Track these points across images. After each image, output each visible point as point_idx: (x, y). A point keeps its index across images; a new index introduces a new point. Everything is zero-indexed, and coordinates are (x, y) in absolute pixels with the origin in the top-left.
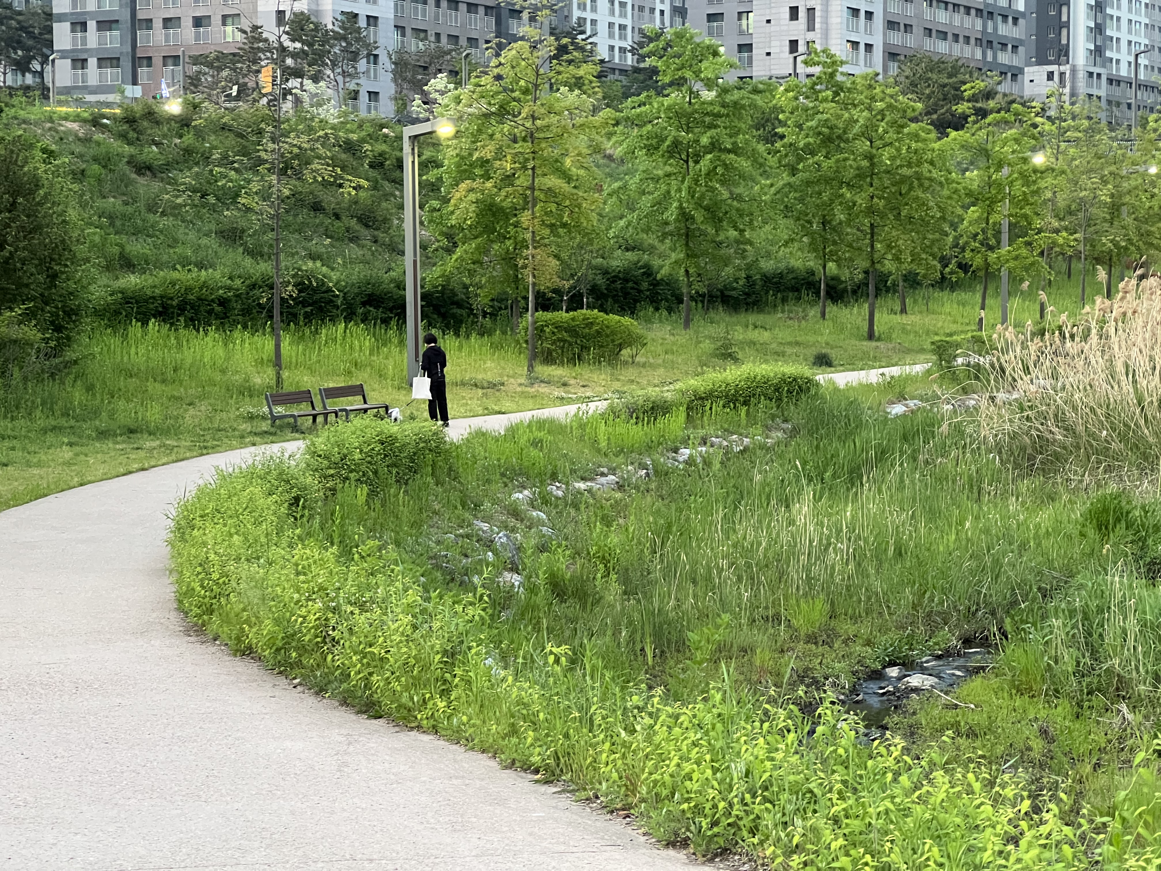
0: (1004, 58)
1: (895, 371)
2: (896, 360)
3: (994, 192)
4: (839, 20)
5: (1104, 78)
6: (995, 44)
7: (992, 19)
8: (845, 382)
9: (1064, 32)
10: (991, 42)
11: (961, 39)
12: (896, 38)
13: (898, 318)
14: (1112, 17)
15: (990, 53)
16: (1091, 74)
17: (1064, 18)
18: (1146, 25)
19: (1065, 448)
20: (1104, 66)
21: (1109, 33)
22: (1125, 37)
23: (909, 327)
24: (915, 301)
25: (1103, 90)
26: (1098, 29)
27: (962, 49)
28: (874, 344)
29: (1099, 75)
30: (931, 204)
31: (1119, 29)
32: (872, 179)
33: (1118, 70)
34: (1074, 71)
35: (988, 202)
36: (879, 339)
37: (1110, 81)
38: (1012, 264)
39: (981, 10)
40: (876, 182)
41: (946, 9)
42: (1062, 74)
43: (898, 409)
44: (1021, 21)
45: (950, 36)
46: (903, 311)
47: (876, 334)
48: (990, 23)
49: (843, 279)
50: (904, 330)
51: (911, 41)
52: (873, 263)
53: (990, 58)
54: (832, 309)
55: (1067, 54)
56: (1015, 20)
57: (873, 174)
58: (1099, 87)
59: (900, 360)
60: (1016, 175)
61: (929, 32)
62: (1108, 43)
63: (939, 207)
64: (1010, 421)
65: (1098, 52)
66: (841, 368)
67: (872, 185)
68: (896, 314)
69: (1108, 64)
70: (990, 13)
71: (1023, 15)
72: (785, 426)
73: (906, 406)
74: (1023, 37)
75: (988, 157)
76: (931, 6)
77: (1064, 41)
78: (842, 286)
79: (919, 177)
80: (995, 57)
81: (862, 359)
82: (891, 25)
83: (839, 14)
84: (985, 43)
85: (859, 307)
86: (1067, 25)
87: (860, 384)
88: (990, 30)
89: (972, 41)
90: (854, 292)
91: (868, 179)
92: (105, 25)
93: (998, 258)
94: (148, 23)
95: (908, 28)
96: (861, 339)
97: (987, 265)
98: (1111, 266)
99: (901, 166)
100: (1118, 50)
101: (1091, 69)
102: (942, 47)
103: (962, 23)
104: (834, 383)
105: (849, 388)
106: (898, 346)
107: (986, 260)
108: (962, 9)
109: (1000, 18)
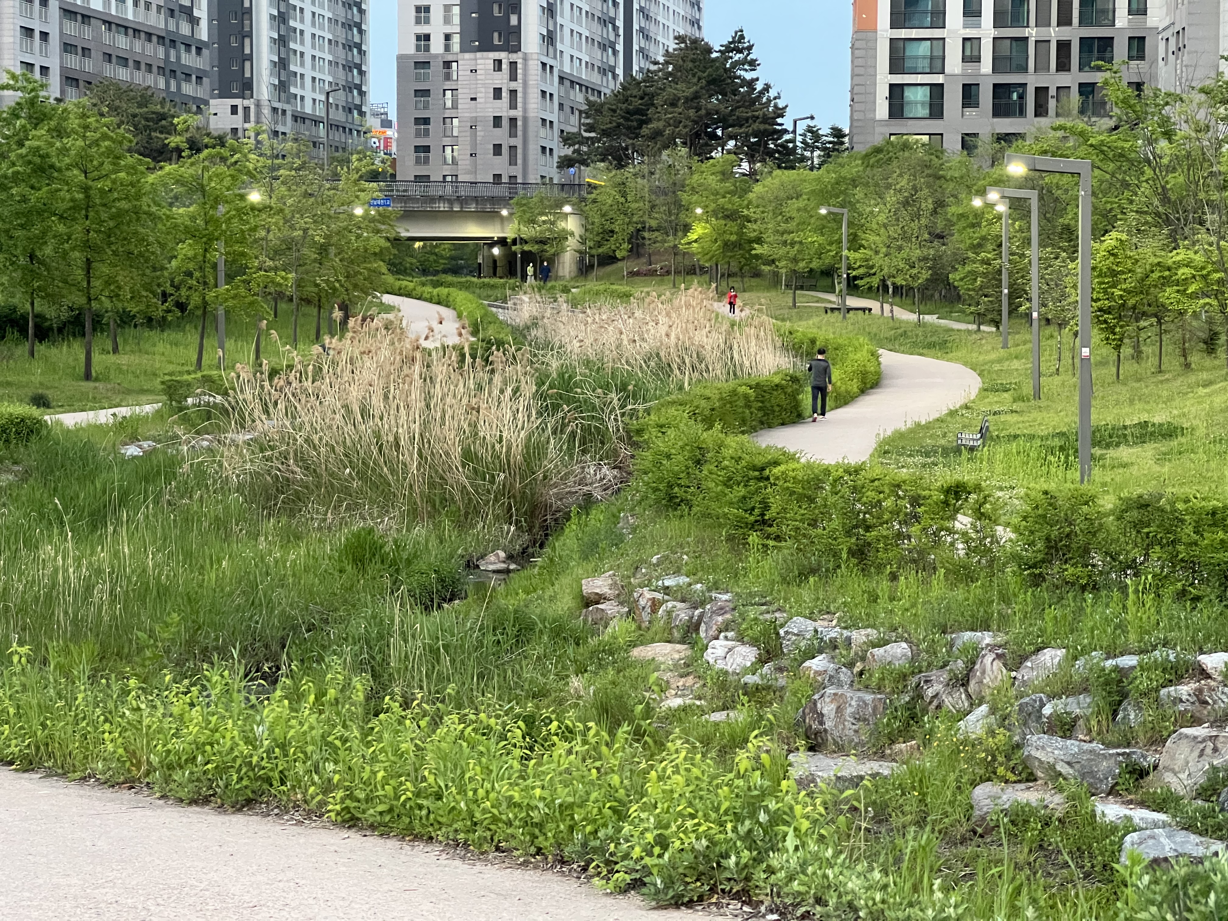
0: (188, 89)
1: (123, 411)
2: (118, 400)
3: (211, 229)
4: (11, 40)
5: (289, 114)
6: (178, 73)
7: (174, 47)
8: (73, 423)
9: (247, 64)
10: (174, 71)
11: (143, 66)
12: (74, 61)
13: (112, 358)
14: (295, 51)
15: (173, 83)
16: (275, 110)
17: (247, 51)
18: (330, 62)
19: (307, 488)
20: (288, 102)
21: (292, 68)
22: (309, 74)
23: (125, 368)
24: (125, 341)
25: (287, 127)
26: (282, 64)
27: (144, 77)
28: (91, 384)
29: (284, 112)
30: (151, 239)
31: (302, 64)
32: (87, 211)
33: (302, 106)
34: (258, 105)
35: (204, 239)
36: (97, 380)
37: (295, 118)
38: (230, 303)
39: (163, 38)
40: (91, 214)
41: (126, 34)
42: (246, 109)
43: (132, 450)
44: (205, 52)
45: (131, 63)
46: (115, 350)
47: (94, 374)
48: (172, 52)
49: (48, 316)
50: (119, 369)
51: (89, 66)
52: (90, 300)
53: (173, 88)
54: (41, 348)
55: (251, 89)
56: (199, 50)
57: (88, 206)
58: (284, 124)
59: (121, 400)
60: (234, 213)
61: (108, 57)
62: (292, 78)
63: (159, 243)
64: (251, 461)
65: (282, 87)
66: (61, 410)
67: (87, 217)
68: (109, 353)
69: (293, 100)
70: (173, 41)
71: (206, 44)
72: (16, 468)
73: (140, 447)
74: (208, 68)
75: (203, 192)
76: (110, 30)
77: (247, 75)
78: (47, 324)
79: (137, 211)
80: (179, 87)
81: (80, 400)
82: (68, 47)
83: (12, 33)
84: (167, 72)
85: (69, 346)
86: (250, 58)
87: (89, 425)
88: (173, 59)
89: (155, 69)
90: (60, 330)
91: (84, 212)
93: (217, 297)
95: (87, 52)
96: (78, 379)
97: (205, 304)
98: (320, 307)
99: (119, 200)
100: (303, 86)
101: (276, 105)
102: (123, 74)
103: (143, 50)
104: (62, 424)
105: (79, 429)
106: (117, 386)
107: (204, 298)
108: (143, 35)
109: (183, 47)
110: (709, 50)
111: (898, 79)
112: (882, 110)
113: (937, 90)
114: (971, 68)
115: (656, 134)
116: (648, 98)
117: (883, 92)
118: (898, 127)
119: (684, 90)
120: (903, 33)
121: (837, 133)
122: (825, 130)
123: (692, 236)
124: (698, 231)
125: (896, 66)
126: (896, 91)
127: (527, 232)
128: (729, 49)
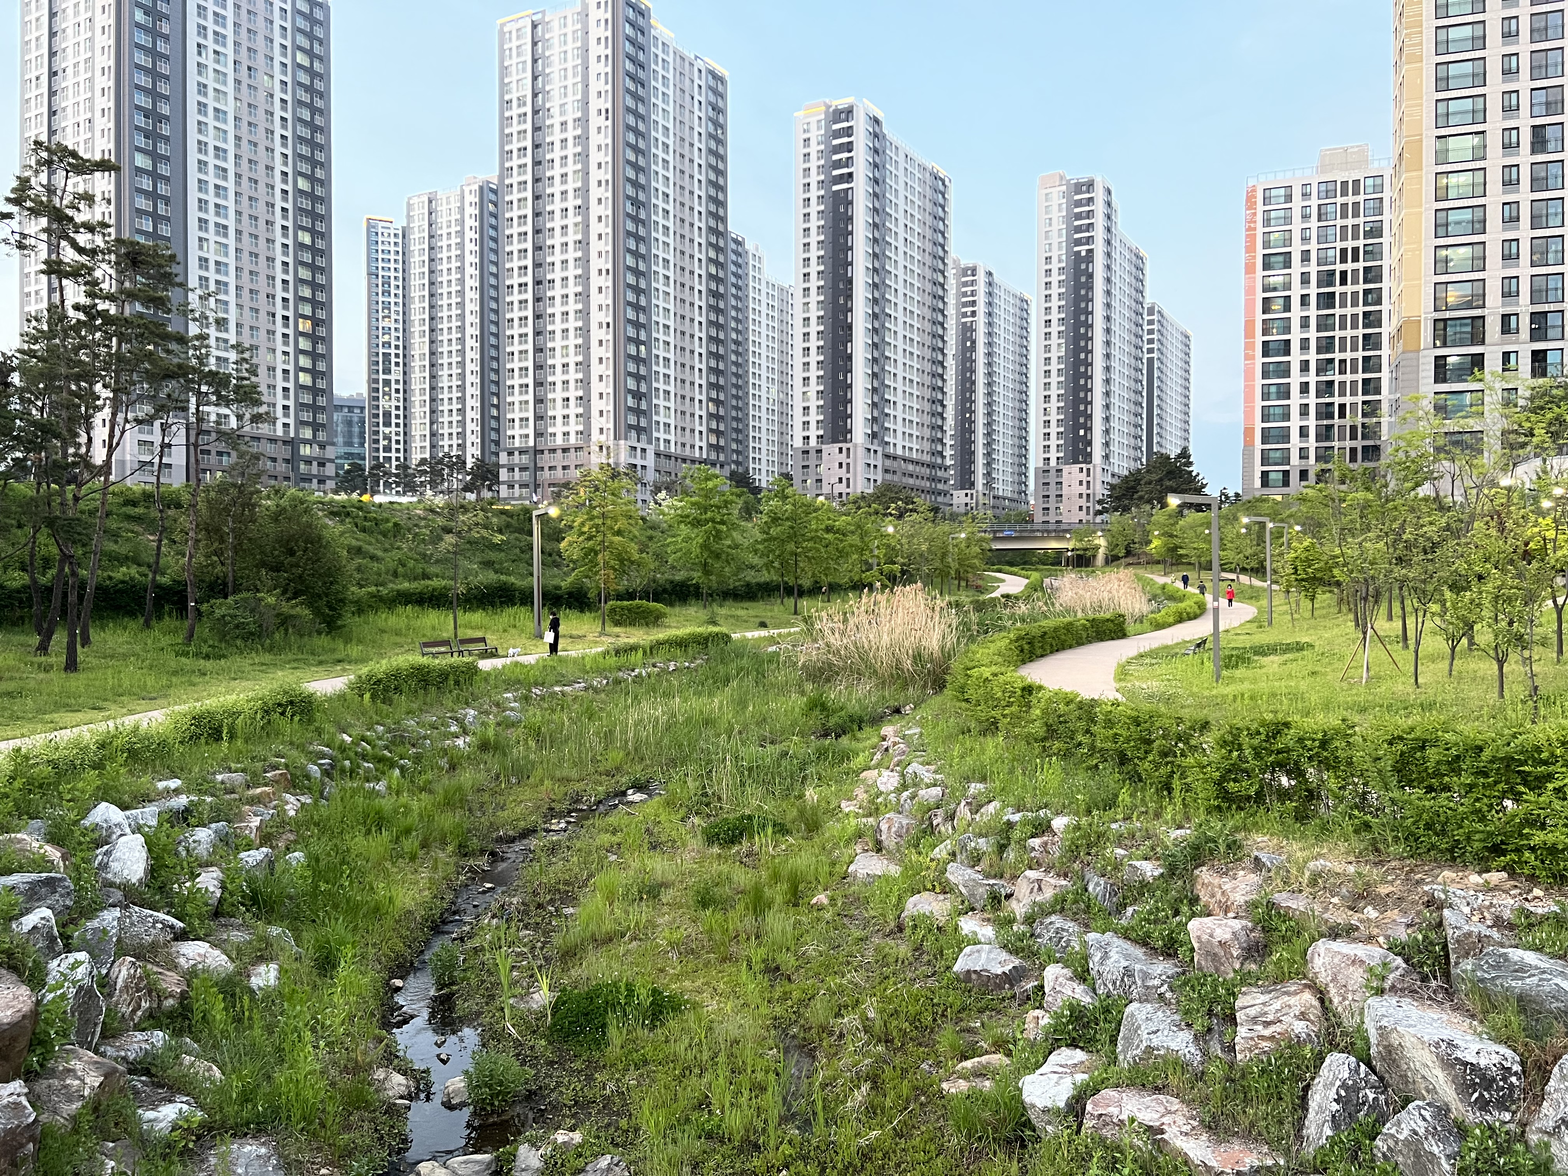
0: (942, 486)
5: (992, 496)
6: (937, 480)
7: (935, 469)
8: (746, 636)
9: (972, 475)
10: (934, 479)
11: (920, 478)
12: (888, 476)
16: (985, 494)
20: (991, 491)
21: (993, 476)
22: (1001, 478)
25: (991, 502)
26: (988, 474)
28: (795, 617)
29: (989, 495)
33: (998, 492)
34: (977, 493)
37: (995, 498)
39: (929, 465)
41: (913, 464)
42: (972, 494)
44: (950, 470)
45: (914, 476)
48: (934, 471)
51: (896, 478)
55: (974, 485)
56: (947, 470)
58: (990, 500)
61: (904, 474)
62: (994, 480)
65: (989, 484)
69: (994, 490)
70: (935, 466)
71: (949, 467)
72: (704, 657)
76: (905, 463)
77: (972, 479)
80: (936, 486)
81: (786, 624)
82: (886, 471)
83: (861, 466)
84: (931, 479)
86: (972, 472)
88: (934, 474)
89: (925, 478)
92: (522, 469)
94: (542, 469)
95: (894, 473)
96: (789, 614)
100: (998, 484)
101: (986, 492)
103: (920, 470)
104: (741, 637)
108: (920, 464)
109: (939, 469)
110: (1168, 458)
111: (1266, 468)
112: (1258, 483)
113: (1286, 473)
114: (1304, 462)
115: (1141, 498)
116: (1138, 481)
117: (1258, 475)
118: (1266, 491)
119: (1155, 477)
120: (1268, 447)
121: (1237, 495)
122: (1231, 494)
123: (1152, 546)
124: (1156, 543)
125: (1265, 461)
126: (1265, 474)
127: (1079, 545)
128: (1179, 456)
